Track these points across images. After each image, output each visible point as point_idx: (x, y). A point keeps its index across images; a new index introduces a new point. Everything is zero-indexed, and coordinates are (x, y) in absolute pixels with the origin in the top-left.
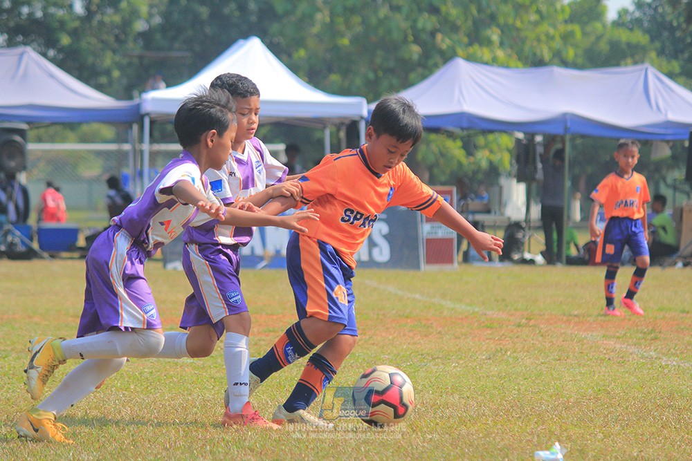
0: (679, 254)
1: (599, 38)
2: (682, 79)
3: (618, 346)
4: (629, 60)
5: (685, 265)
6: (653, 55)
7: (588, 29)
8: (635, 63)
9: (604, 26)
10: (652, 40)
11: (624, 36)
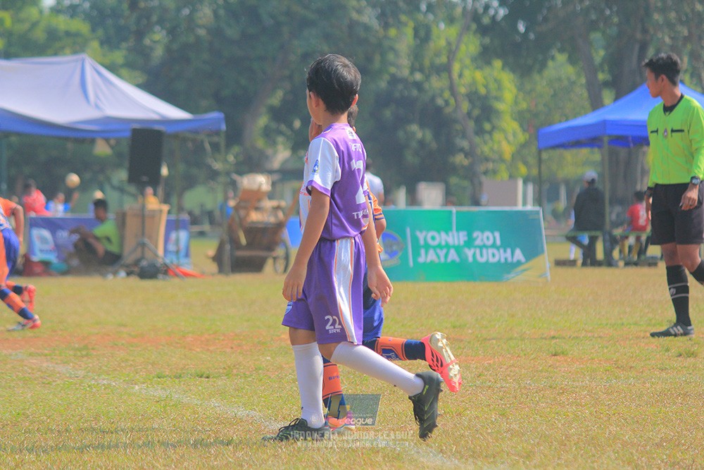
0: (122, 262)
1: (35, 25)
2: (124, 72)
3: (45, 365)
4: (67, 51)
5: (129, 274)
6: (95, 44)
7: (23, 15)
8: (75, 52)
9: (41, 12)
10: (93, 30)
11: (62, 23)
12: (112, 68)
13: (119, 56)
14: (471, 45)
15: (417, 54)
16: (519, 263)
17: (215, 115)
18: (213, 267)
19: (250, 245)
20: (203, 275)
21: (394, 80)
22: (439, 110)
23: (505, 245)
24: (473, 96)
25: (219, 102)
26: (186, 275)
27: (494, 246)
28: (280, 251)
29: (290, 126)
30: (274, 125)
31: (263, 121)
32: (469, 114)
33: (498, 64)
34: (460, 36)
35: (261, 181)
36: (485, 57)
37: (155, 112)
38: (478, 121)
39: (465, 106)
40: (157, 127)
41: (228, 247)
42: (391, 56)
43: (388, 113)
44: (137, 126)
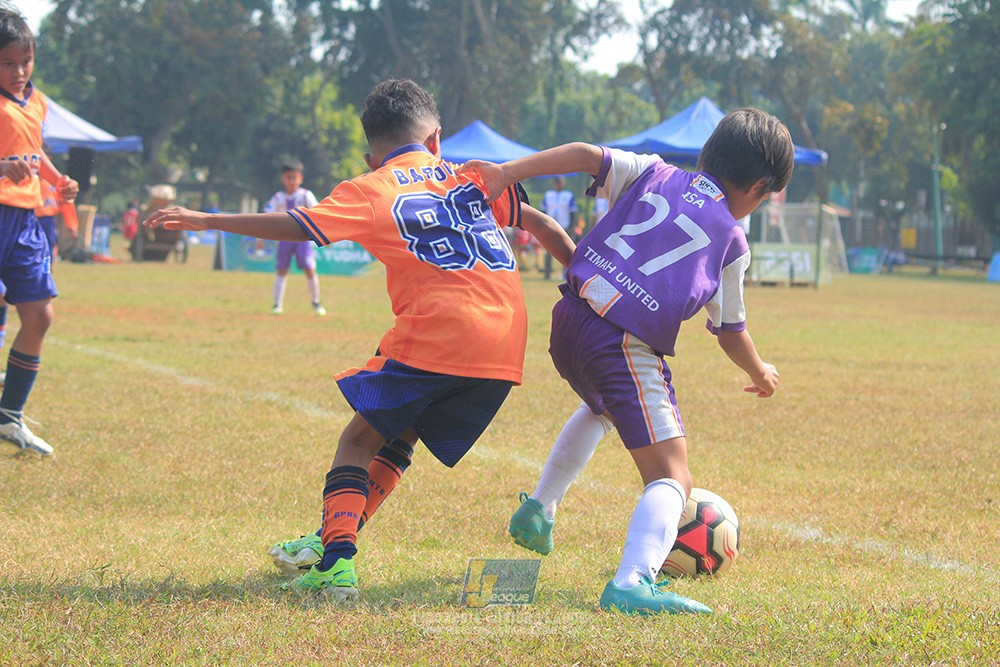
2: (61, 102)
12: (54, 98)
13: (57, 90)
14: (331, 93)
15: (287, 99)
16: (366, 263)
17: (133, 139)
18: (127, 256)
19: (157, 241)
20: (119, 261)
21: (271, 118)
22: (305, 143)
23: (355, 249)
24: (331, 132)
25: (137, 129)
26: (107, 262)
27: (347, 249)
28: (180, 246)
29: (188, 148)
30: (175, 148)
31: (166, 145)
32: (328, 146)
33: (351, 108)
34: (322, 86)
35: (168, 192)
36: (340, 103)
37: (85, 134)
38: (335, 150)
39: (324, 139)
40: (90, 147)
41: (140, 242)
42: (268, 99)
43: (267, 144)
44: (74, 145)
